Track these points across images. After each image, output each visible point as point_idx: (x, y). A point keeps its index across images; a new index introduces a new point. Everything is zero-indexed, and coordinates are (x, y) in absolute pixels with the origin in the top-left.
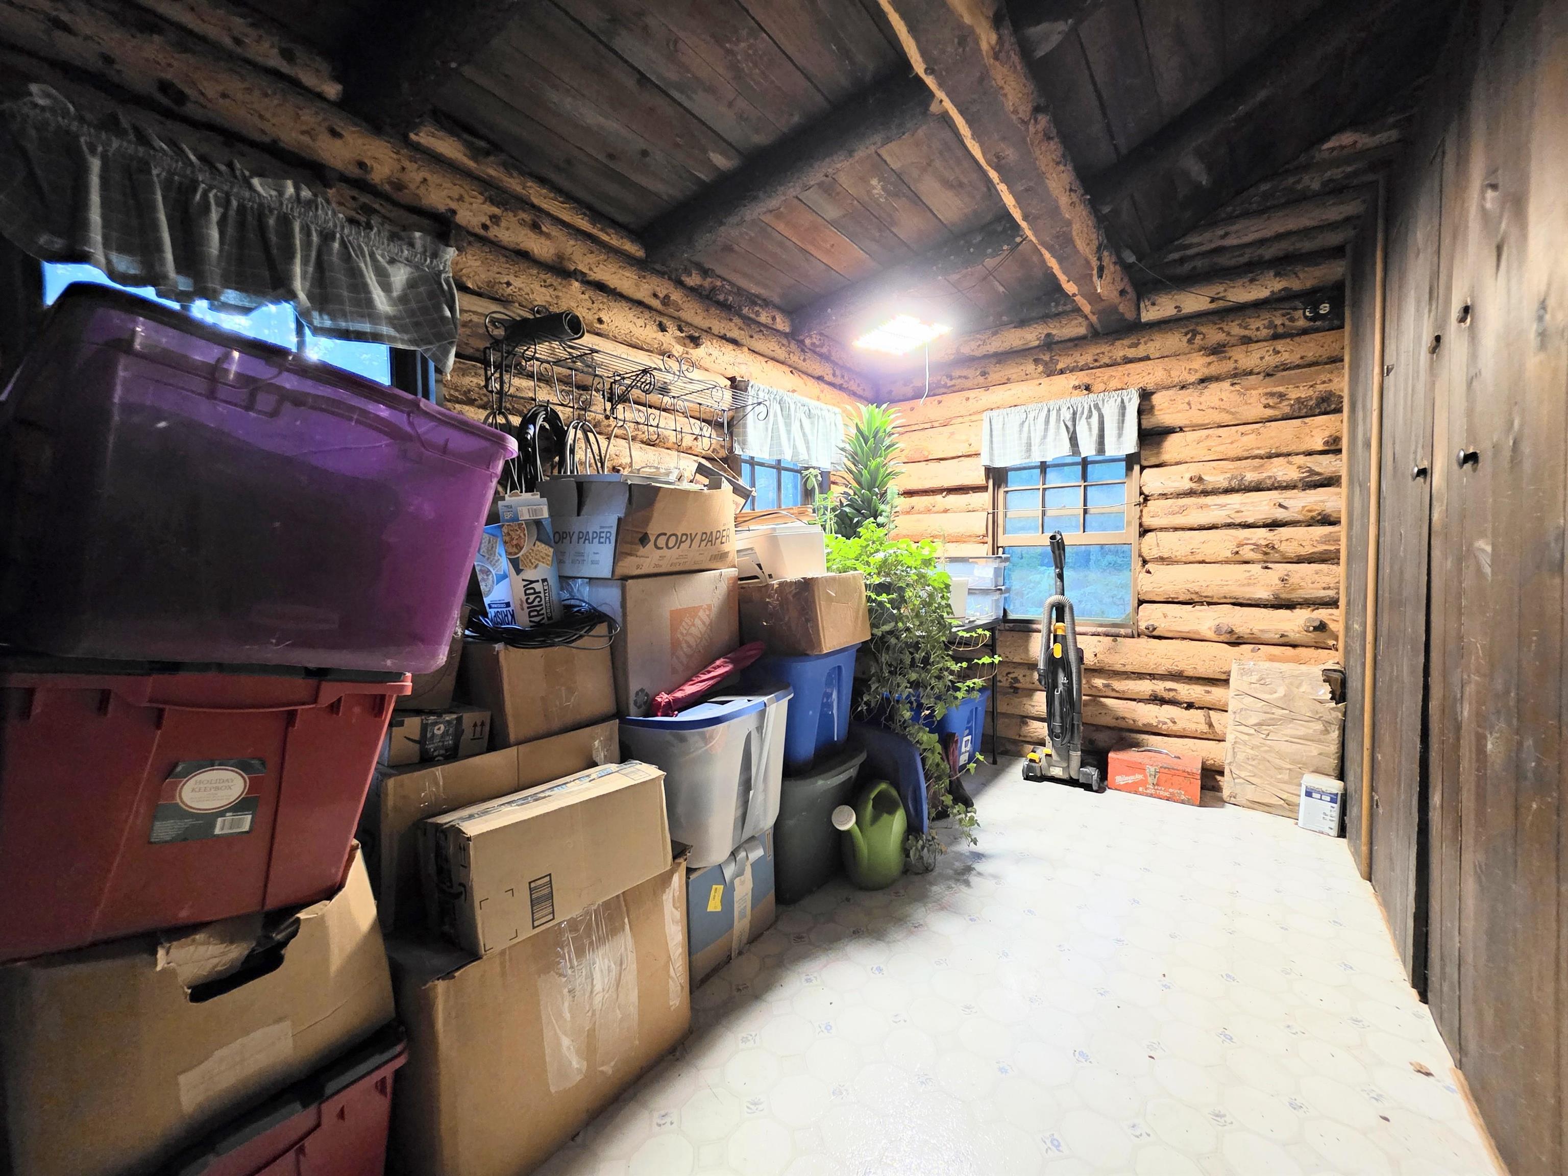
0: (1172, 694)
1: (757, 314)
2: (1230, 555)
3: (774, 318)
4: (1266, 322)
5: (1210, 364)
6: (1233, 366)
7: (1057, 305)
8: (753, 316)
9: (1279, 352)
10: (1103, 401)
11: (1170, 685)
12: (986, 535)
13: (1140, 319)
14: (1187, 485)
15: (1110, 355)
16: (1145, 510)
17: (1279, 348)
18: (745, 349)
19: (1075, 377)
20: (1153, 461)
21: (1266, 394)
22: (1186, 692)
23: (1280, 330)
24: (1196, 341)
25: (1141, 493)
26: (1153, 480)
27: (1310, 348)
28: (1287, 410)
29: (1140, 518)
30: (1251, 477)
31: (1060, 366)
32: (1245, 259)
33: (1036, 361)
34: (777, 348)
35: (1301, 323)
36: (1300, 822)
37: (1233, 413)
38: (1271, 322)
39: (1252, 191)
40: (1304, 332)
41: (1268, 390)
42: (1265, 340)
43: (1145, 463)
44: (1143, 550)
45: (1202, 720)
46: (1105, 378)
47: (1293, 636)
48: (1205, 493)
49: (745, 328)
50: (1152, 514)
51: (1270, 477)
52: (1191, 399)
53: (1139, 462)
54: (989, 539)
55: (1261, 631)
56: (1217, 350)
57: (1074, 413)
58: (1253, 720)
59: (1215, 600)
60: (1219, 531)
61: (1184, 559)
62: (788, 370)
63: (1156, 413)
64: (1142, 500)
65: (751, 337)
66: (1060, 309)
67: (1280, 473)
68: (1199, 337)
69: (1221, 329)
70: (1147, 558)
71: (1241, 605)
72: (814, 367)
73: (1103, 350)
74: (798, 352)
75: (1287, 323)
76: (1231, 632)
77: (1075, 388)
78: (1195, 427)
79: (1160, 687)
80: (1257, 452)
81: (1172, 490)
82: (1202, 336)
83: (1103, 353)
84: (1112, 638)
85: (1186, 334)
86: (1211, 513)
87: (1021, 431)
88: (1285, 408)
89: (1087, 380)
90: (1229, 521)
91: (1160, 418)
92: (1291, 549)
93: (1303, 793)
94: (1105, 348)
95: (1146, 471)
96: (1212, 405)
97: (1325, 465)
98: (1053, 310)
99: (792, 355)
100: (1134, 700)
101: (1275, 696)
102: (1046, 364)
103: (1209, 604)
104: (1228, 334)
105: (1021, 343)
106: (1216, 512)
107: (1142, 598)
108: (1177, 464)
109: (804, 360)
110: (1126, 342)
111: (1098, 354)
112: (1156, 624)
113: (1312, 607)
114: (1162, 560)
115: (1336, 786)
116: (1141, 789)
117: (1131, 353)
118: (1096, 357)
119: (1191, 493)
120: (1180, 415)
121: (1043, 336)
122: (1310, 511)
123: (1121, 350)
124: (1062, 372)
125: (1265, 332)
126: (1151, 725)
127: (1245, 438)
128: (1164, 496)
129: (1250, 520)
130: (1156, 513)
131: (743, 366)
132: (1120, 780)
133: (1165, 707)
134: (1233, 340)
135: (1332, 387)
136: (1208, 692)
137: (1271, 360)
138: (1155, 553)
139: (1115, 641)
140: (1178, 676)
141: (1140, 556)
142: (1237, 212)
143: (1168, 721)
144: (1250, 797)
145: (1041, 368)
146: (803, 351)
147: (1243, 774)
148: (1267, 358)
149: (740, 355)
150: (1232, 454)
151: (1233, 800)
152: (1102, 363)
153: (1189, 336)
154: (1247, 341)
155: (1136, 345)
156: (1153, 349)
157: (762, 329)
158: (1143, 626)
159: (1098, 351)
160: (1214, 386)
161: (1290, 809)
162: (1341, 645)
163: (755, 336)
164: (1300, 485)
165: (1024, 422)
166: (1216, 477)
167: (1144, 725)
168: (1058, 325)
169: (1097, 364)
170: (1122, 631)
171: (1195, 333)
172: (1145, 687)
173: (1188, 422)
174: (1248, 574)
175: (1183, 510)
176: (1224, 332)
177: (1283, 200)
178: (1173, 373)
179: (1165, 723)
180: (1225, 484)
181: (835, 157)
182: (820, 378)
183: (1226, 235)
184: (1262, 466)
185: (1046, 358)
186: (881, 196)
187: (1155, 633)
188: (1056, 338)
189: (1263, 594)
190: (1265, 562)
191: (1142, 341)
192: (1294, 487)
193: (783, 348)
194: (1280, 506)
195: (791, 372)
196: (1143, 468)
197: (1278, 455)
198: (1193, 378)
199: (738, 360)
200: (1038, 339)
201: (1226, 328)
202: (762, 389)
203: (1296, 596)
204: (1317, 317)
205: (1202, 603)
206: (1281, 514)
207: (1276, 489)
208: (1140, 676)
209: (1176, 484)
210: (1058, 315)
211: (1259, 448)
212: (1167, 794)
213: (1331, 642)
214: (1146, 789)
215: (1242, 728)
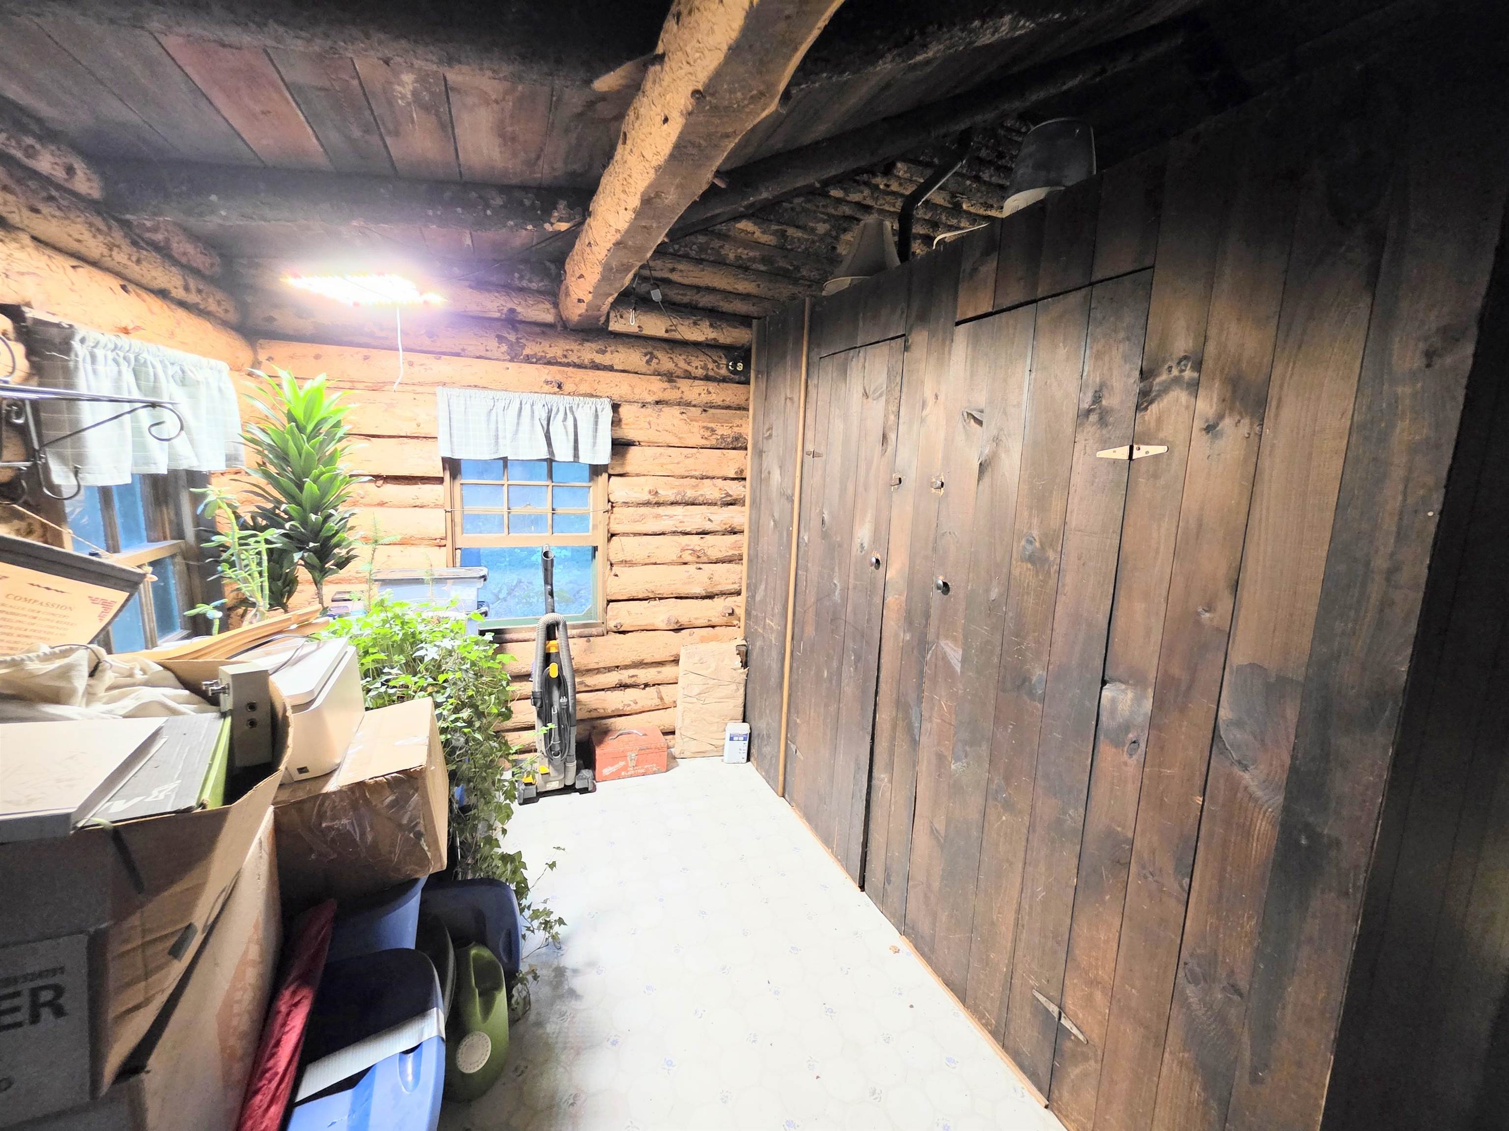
0: (633, 679)
1: (31, 153)
2: (675, 558)
3: (70, 170)
4: (702, 363)
5: (665, 389)
6: (680, 395)
7: (521, 278)
8: (19, 154)
9: (710, 393)
10: (578, 405)
11: (632, 672)
12: (445, 538)
13: (608, 326)
14: (646, 497)
15: (579, 354)
16: (613, 517)
17: (711, 389)
18: (26, 239)
19: (546, 371)
20: (618, 470)
21: (704, 427)
22: (644, 675)
23: (711, 373)
24: (652, 364)
25: (609, 501)
26: (619, 488)
27: (729, 394)
28: (714, 442)
29: (608, 525)
30: (690, 494)
31: (527, 351)
32: (686, 300)
33: (501, 339)
34: (87, 236)
35: (723, 372)
36: (726, 758)
37: (680, 438)
38: (706, 365)
39: (692, 238)
40: (724, 380)
41: (705, 424)
42: (701, 379)
43: (611, 471)
44: (610, 554)
45: (655, 695)
46: (577, 380)
47: (715, 621)
48: (658, 504)
49: (17, 189)
50: (617, 521)
51: (702, 495)
52: (651, 419)
53: (606, 471)
54: (449, 542)
55: (696, 619)
56: (670, 377)
57: (550, 412)
58: (696, 690)
59: (665, 596)
60: (665, 536)
61: (642, 562)
62: (115, 283)
63: (623, 426)
64: (610, 507)
65: (36, 211)
66: (525, 283)
67: (709, 493)
68: (655, 361)
69: (671, 358)
70: (613, 562)
71: (681, 598)
72: (154, 273)
73: (572, 347)
74: (127, 248)
75: (715, 369)
76: (677, 622)
77: (547, 382)
78: (651, 444)
79: (624, 676)
80: (693, 473)
81: (634, 500)
82: (657, 361)
83: (572, 351)
84: (585, 639)
85: (646, 355)
86: (663, 522)
87: (488, 420)
88: (713, 442)
89: (559, 378)
90: (674, 529)
91: (626, 431)
92: (714, 554)
93: (728, 738)
94: (575, 346)
95: (613, 478)
96: (667, 428)
97: (735, 489)
98: (517, 282)
99: (116, 250)
100: (603, 690)
101: (710, 670)
102: (511, 345)
103: (660, 599)
104: (676, 365)
105: (478, 308)
106: (667, 522)
107: (609, 598)
108: (638, 475)
109: (138, 262)
110: (594, 346)
111: (567, 350)
112: (622, 622)
113: (724, 597)
114: (625, 563)
115: (745, 728)
116: (623, 773)
117: (599, 359)
118: (565, 353)
119: (647, 504)
120: (641, 431)
121: (505, 310)
122: (725, 524)
123: (588, 352)
124: (528, 360)
125: (700, 372)
126: (618, 710)
127: (688, 461)
128: (626, 504)
129: (688, 530)
130: (622, 520)
131: (28, 280)
132: (607, 771)
133: (628, 690)
134: (679, 372)
135: (742, 430)
136: (659, 672)
137: (705, 398)
138: (621, 557)
139: (589, 641)
140: (640, 664)
141: (608, 560)
142: (681, 253)
143: (631, 703)
144: (694, 749)
145: (504, 348)
146: (134, 243)
147: (689, 734)
148: (703, 395)
149: (18, 254)
150: (677, 472)
151: (682, 756)
152: (569, 360)
153: (648, 357)
154: (688, 376)
155: (603, 352)
156: (617, 360)
157: (54, 193)
158: (611, 624)
159: (568, 347)
160: (666, 409)
161: (719, 751)
162: (742, 624)
163: (45, 209)
164: (719, 503)
165: (491, 410)
166: (666, 493)
167: (613, 711)
168: (523, 302)
169: (566, 360)
170: (594, 631)
171: (653, 356)
172: (613, 678)
173: (646, 439)
174: (688, 575)
175: (643, 517)
176: (673, 362)
177: (712, 259)
178: (637, 391)
179: (629, 705)
180: (672, 498)
181: (420, 50)
182: (162, 294)
183: (673, 270)
184: (697, 485)
185: (512, 337)
186: (403, 97)
187: (621, 630)
188: (520, 317)
189: (698, 590)
190: (697, 563)
191: (609, 349)
192: (715, 504)
193: (101, 238)
194: (709, 520)
195: (123, 287)
196: (610, 476)
197: (707, 478)
198: (650, 399)
199: (17, 267)
200: (499, 311)
201: (675, 359)
202: (102, 344)
203: (715, 590)
204: (735, 372)
205: (655, 599)
206: (708, 526)
207: (705, 504)
208: (609, 669)
209: (638, 495)
210: (521, 290)
211: (695, 470)
212: (643, 771)
213: (735, 622)
214: (627, 772)
215: (688, 699)
